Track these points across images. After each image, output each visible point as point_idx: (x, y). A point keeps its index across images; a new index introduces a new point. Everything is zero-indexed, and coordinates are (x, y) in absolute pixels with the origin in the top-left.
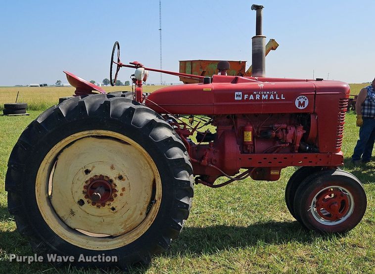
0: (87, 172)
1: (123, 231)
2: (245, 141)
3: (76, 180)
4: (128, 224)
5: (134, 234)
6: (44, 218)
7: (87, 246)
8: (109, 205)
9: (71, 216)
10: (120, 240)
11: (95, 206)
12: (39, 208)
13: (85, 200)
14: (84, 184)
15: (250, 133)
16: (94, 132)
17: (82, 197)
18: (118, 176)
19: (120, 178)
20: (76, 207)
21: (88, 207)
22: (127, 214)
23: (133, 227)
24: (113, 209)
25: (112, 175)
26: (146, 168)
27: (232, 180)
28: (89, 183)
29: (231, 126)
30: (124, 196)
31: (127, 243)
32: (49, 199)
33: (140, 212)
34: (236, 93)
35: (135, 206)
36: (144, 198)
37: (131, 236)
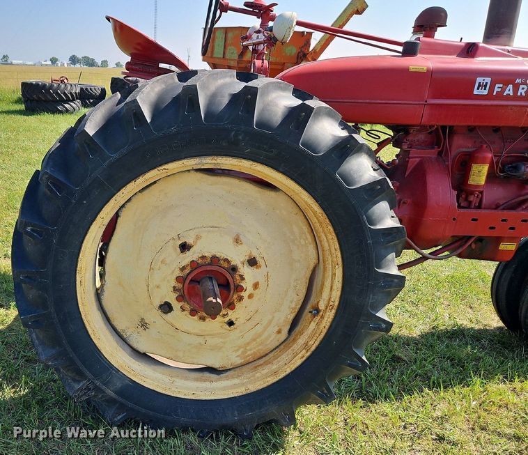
0: (184, 247)
1: (239, 361)
2: (471, 182)
3: (159, 263)
4: (251, 350)
5: (266, 371)
6: (92, 337)
7: (174, 389)
8: (224, 315)
9: (141, 329)
10: (236, 381)
11: (196, 317)
12: (83, 317)
13: (176, 305)
14: (178, 273)
15: (485, 168)
16: (208, 162)
17: (171, 298)
18: (247, 258)
19: (252, 262)
20: (154, 316)
21: (181, 318)
22: (252, 333)
23: (258, 355)
24: (231, 323)
25: (237, 256)
26: (303, 242)
27: (424, 258)
28: (187, 271)
29: (435, 150)
30: (255, 298)
31: (253, 388)
32: (98, 294)
33: (276, 329)
34: (479, 80)
35: (270, 317)
36: (291, 302)
37: (258, 375)
